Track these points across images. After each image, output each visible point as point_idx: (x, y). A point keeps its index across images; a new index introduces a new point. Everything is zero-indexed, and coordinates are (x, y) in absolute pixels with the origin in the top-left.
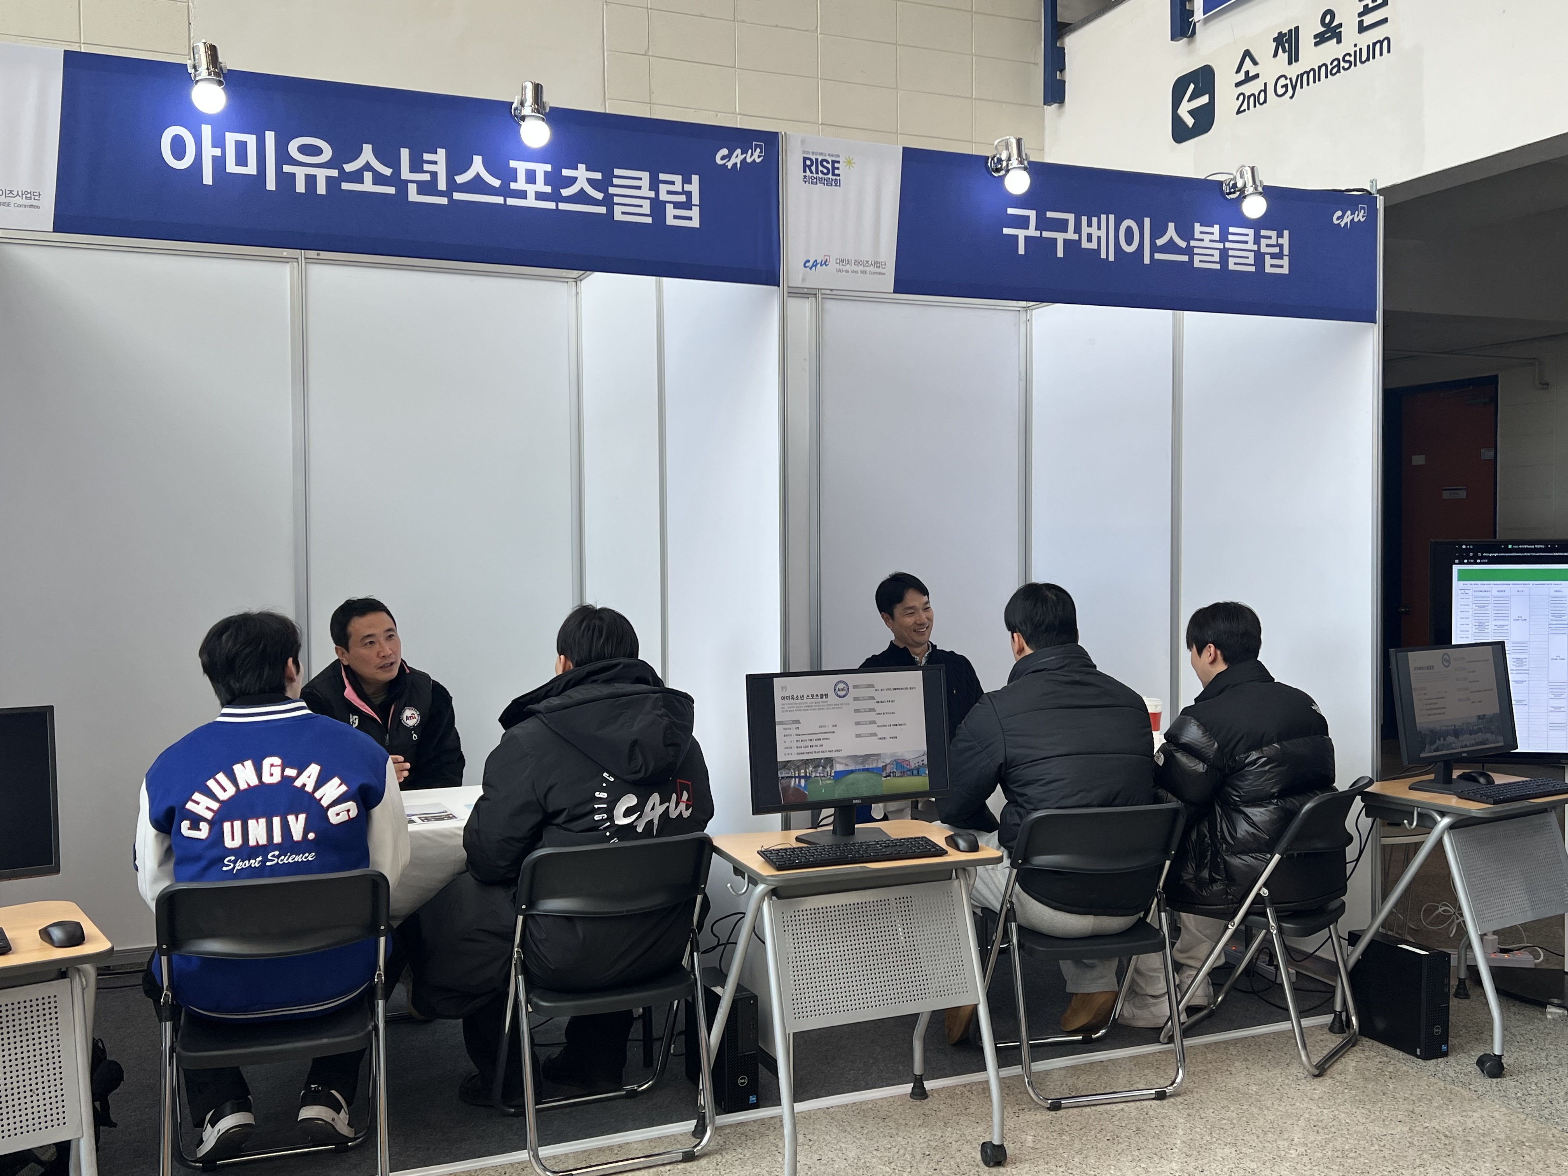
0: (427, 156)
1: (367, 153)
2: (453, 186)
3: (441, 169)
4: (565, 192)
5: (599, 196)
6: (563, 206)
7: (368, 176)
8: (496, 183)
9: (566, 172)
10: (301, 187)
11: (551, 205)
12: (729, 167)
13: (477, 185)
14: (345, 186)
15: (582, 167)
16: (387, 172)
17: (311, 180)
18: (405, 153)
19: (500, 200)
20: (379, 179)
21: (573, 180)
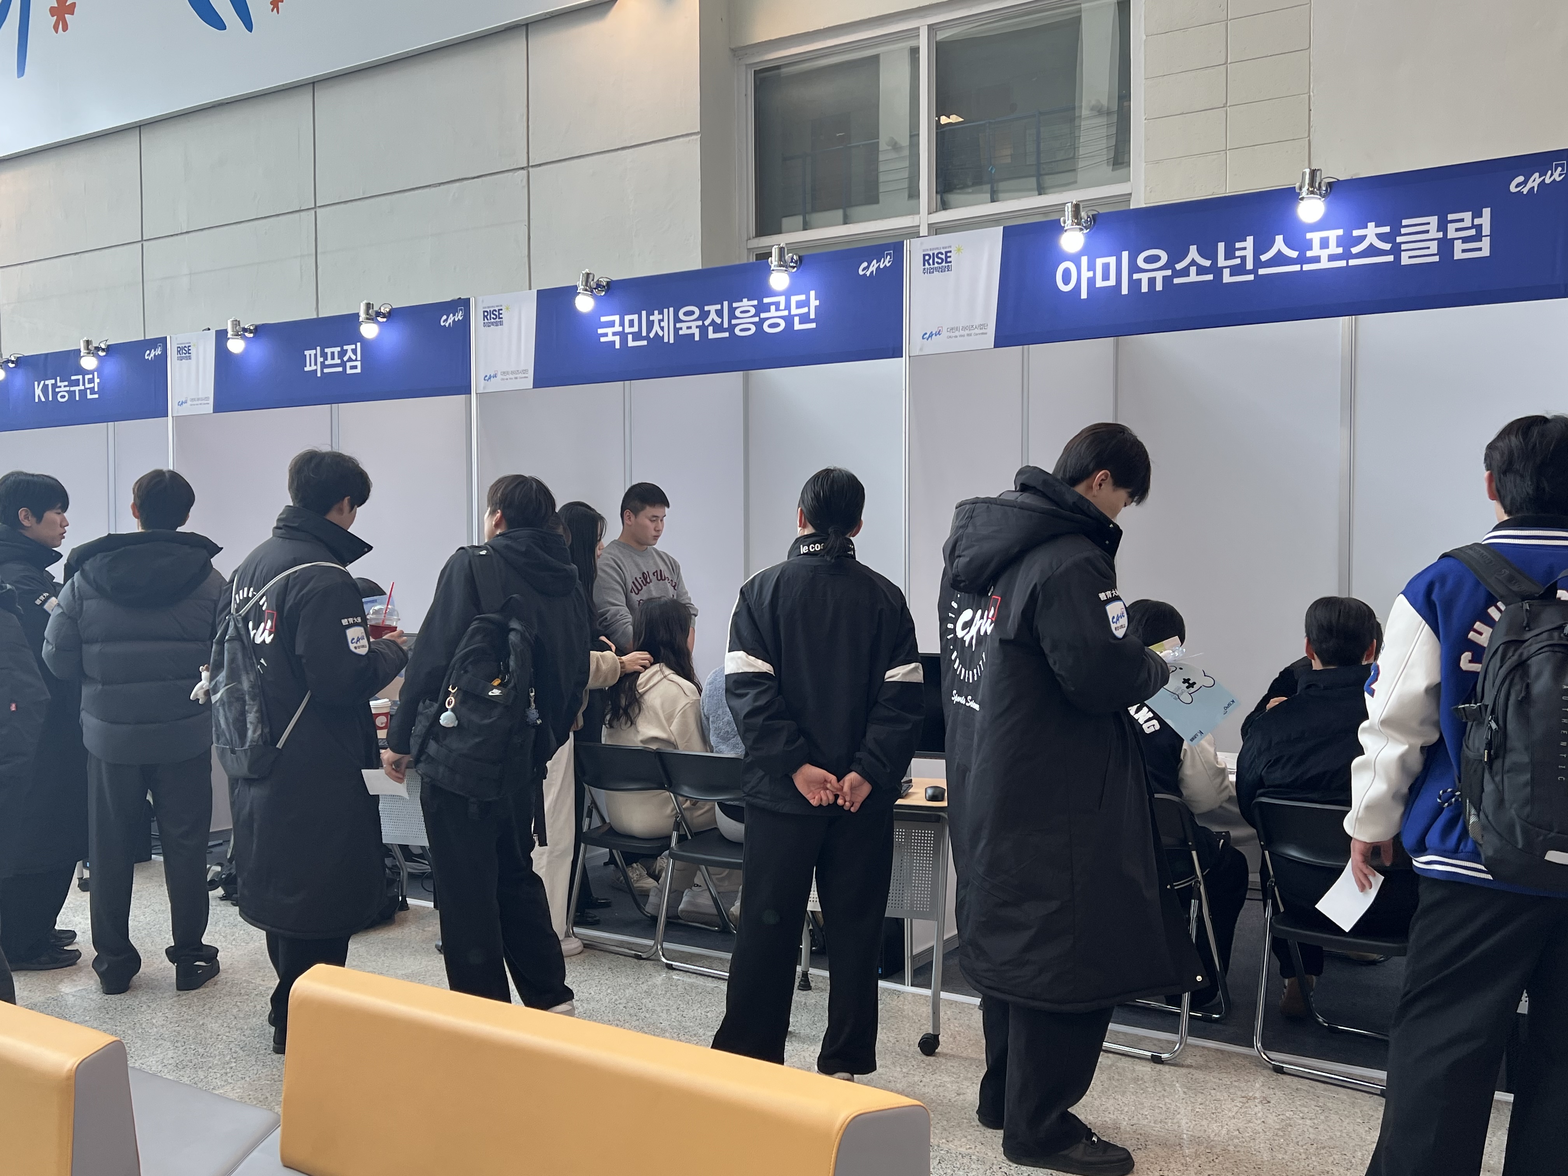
0: (1238, 245)
1: (1193, 252)
2: (1258, 264)
3: (1249, 253)
4: (1355, 250)
5: (1387, 247)
6: (1352, 262)
7: (1193, 270)
8: (1294, 254)
9: (1356, 233)
10: (1145, 288)
11: (1343, 263)
12: (1525, 193)
13: (1280, 259)
14: (1176, 281)
15: (1371, 225)
16: (1207, 263)
17: (1152, 281)
18: (1221, 246)
19: (1297, 268)
20: (1201, 270)
21: (1363, 238)
